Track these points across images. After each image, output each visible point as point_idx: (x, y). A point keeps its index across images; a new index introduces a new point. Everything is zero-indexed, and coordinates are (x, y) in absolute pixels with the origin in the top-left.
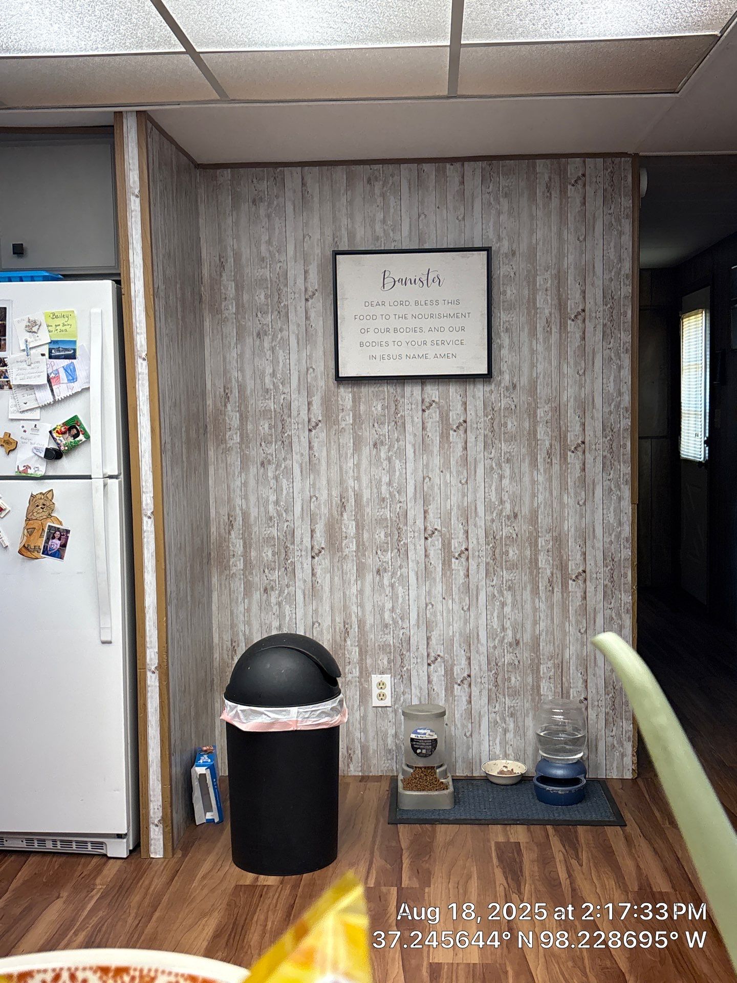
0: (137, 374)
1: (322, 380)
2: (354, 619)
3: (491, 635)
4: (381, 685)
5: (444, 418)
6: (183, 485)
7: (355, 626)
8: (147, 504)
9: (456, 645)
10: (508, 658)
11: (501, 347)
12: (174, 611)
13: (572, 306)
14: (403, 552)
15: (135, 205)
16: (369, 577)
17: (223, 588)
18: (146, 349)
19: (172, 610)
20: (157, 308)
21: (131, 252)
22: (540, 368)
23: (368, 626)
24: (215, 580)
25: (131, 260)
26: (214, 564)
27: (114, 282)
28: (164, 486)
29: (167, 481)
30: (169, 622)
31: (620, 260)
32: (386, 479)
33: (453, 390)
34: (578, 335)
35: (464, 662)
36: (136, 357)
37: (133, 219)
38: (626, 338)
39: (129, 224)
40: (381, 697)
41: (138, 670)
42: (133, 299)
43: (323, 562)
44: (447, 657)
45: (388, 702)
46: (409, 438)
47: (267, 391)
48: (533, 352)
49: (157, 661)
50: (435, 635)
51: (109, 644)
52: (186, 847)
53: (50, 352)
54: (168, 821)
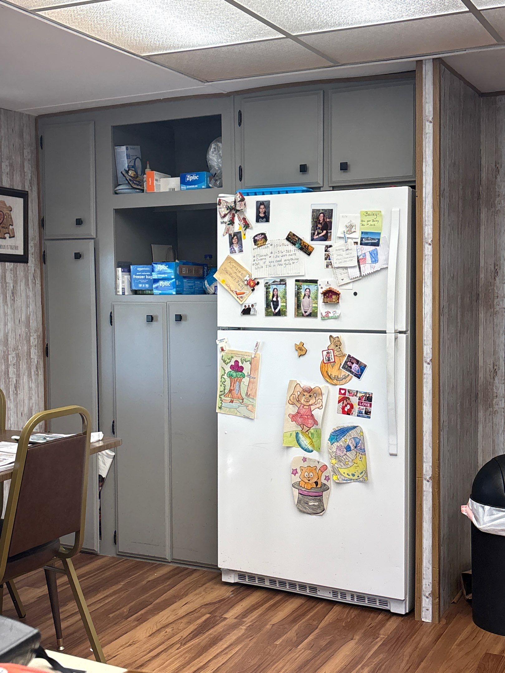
0: (424, 255)
6: (457, 340)
8: (427, 354)
12: (446, 436)
15: (429, 129)
17: (487, 421)
18: (432, 237)
19: (444, 434)
20: (442, 206)
21: (424, 164)
24: (481, 414)
25: (424, 170)
26: (480, 402)
27: (410, 188)
28: (441, 340)
29: (443, 336)
30: (442, 444)
36: (424, 244)
37: (427, 140)
39: (424, 143)
41: (417, 478)
42: (424, 199)
49: (431, 473)
51: (395, 457)
52: (449, 618)
53: (362, 240)
54: (436, 595)
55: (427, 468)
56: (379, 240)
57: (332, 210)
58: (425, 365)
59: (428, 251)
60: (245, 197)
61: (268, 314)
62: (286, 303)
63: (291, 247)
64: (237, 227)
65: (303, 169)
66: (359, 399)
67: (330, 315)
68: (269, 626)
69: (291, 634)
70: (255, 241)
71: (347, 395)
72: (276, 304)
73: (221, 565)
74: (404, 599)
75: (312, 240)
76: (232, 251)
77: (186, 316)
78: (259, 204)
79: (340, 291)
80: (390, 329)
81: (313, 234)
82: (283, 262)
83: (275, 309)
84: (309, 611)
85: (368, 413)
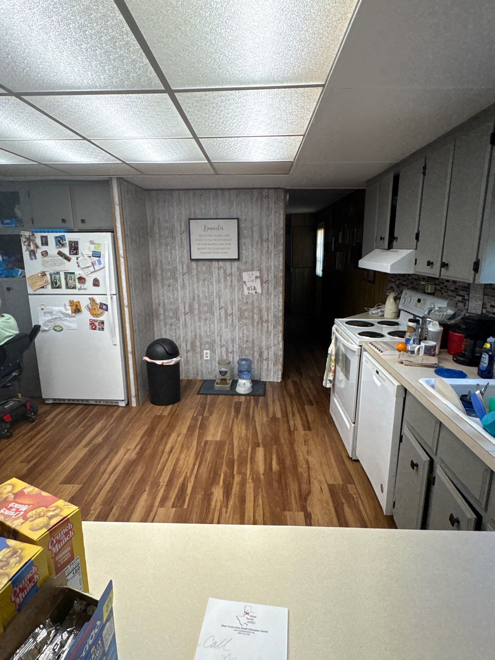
0: (120, 262)
1: (186, 259)
2: (198, 334)
3: (240, 339)
4: (207, 353)
5: (225, 272)
6: (140, 295)
7: (198, 336)
8: (126, 303)
9: (229, 342)
10: (245, 346)
11: (242, 250)
13: (265, 237)
14: (213, 314)
16: (202, 321)
17: (158, 324)
18: (123, 255)
21: (117, 222)
22: (255, 257)
23: (202, 336)
24: (155, 322)
25: (117, 227)
26: (154, 317)
27: (111, 233)
28: (131, 297)
31: (279, 223)
32: (207, 291)
33: (228, 264)
34: (266, 246)
35: (231, 347)
36: (120, 257)
37: (117, 213)
38: (281, 247)
40: (207, 357)
41: (126, 353)
42: (118, 238)
43: (188, 317)
44: (226, 345)
45: (209, 358)
46: (214, 278)
47: (169, 263)
48: (252, 251)
49: (131, 350)
50: (223, 339)
51: (115, 346)
52: (144, 403)
53: (93, 254)
54: (137, 396)
55: (130, 348)
56: (100, 255)
57: (77, 242)
58: (125, 308)
59: (122, 260)
60: (35, 233)
61: (53, 288)
62: (61, 282)
63: (60, 257)
64: (32, 247)
65: (64, 221)
66: (99, 323)
67: (82, 288)
68: (66, 420)
69: (76, 422)
70: (42, 255)
71: (93, 322)
72: (56, 283)
73: (44, 397)
74: (123, 399)
75: (70, 254)
76: (31, 259)
77: (12, 288)
78: (42, 237)
79: (86, 277)
80: (108, 293)
81: (70, 252)
82: (57, 264)
83: (56, 285)
84: (85, 410)
85: (103, 329)
